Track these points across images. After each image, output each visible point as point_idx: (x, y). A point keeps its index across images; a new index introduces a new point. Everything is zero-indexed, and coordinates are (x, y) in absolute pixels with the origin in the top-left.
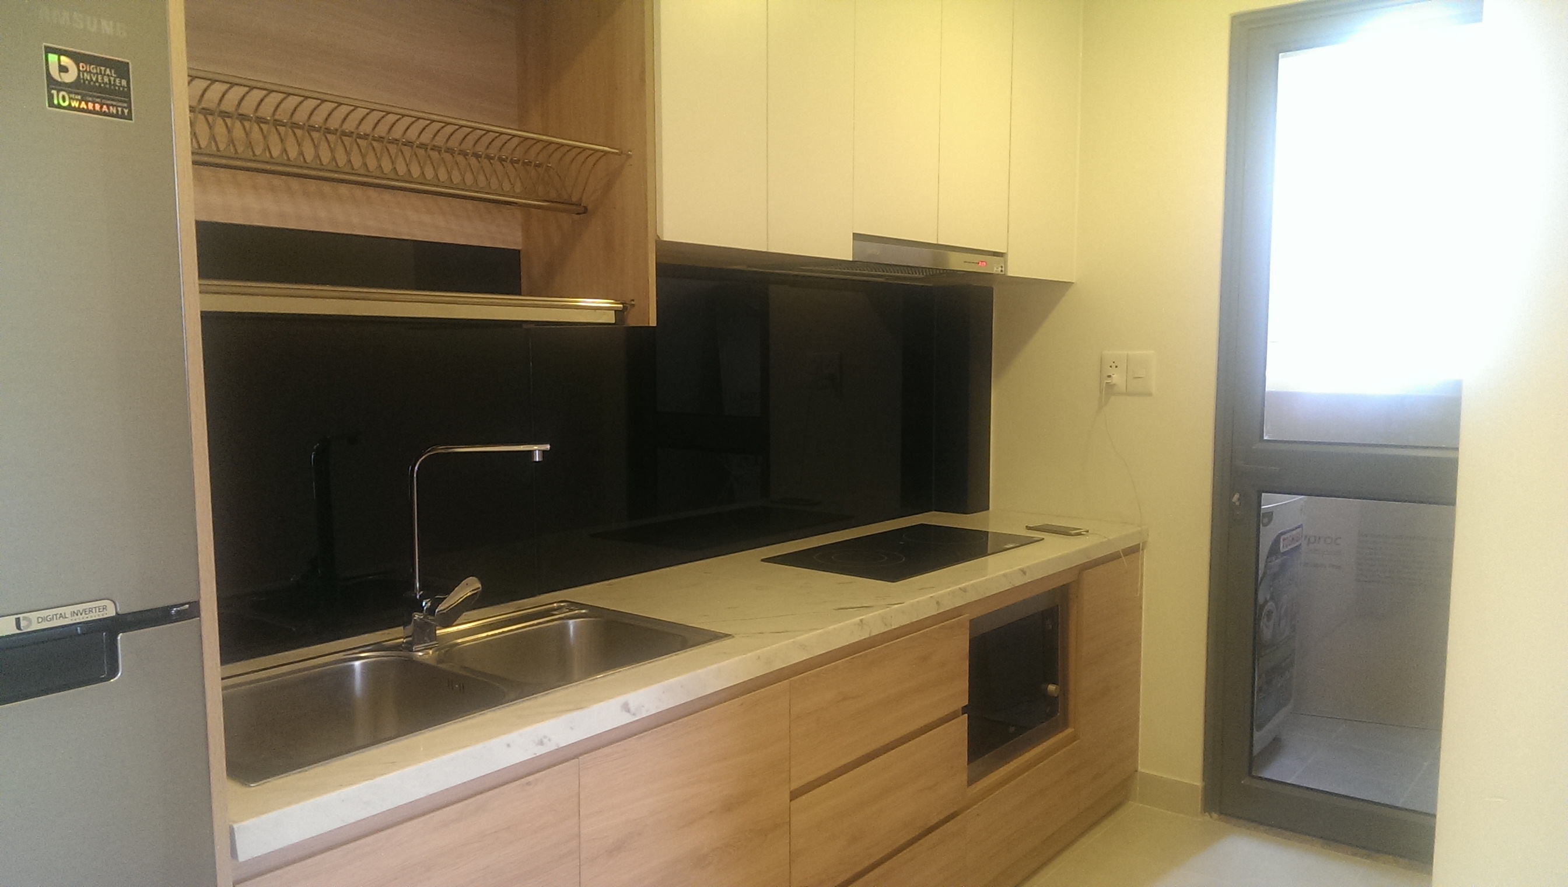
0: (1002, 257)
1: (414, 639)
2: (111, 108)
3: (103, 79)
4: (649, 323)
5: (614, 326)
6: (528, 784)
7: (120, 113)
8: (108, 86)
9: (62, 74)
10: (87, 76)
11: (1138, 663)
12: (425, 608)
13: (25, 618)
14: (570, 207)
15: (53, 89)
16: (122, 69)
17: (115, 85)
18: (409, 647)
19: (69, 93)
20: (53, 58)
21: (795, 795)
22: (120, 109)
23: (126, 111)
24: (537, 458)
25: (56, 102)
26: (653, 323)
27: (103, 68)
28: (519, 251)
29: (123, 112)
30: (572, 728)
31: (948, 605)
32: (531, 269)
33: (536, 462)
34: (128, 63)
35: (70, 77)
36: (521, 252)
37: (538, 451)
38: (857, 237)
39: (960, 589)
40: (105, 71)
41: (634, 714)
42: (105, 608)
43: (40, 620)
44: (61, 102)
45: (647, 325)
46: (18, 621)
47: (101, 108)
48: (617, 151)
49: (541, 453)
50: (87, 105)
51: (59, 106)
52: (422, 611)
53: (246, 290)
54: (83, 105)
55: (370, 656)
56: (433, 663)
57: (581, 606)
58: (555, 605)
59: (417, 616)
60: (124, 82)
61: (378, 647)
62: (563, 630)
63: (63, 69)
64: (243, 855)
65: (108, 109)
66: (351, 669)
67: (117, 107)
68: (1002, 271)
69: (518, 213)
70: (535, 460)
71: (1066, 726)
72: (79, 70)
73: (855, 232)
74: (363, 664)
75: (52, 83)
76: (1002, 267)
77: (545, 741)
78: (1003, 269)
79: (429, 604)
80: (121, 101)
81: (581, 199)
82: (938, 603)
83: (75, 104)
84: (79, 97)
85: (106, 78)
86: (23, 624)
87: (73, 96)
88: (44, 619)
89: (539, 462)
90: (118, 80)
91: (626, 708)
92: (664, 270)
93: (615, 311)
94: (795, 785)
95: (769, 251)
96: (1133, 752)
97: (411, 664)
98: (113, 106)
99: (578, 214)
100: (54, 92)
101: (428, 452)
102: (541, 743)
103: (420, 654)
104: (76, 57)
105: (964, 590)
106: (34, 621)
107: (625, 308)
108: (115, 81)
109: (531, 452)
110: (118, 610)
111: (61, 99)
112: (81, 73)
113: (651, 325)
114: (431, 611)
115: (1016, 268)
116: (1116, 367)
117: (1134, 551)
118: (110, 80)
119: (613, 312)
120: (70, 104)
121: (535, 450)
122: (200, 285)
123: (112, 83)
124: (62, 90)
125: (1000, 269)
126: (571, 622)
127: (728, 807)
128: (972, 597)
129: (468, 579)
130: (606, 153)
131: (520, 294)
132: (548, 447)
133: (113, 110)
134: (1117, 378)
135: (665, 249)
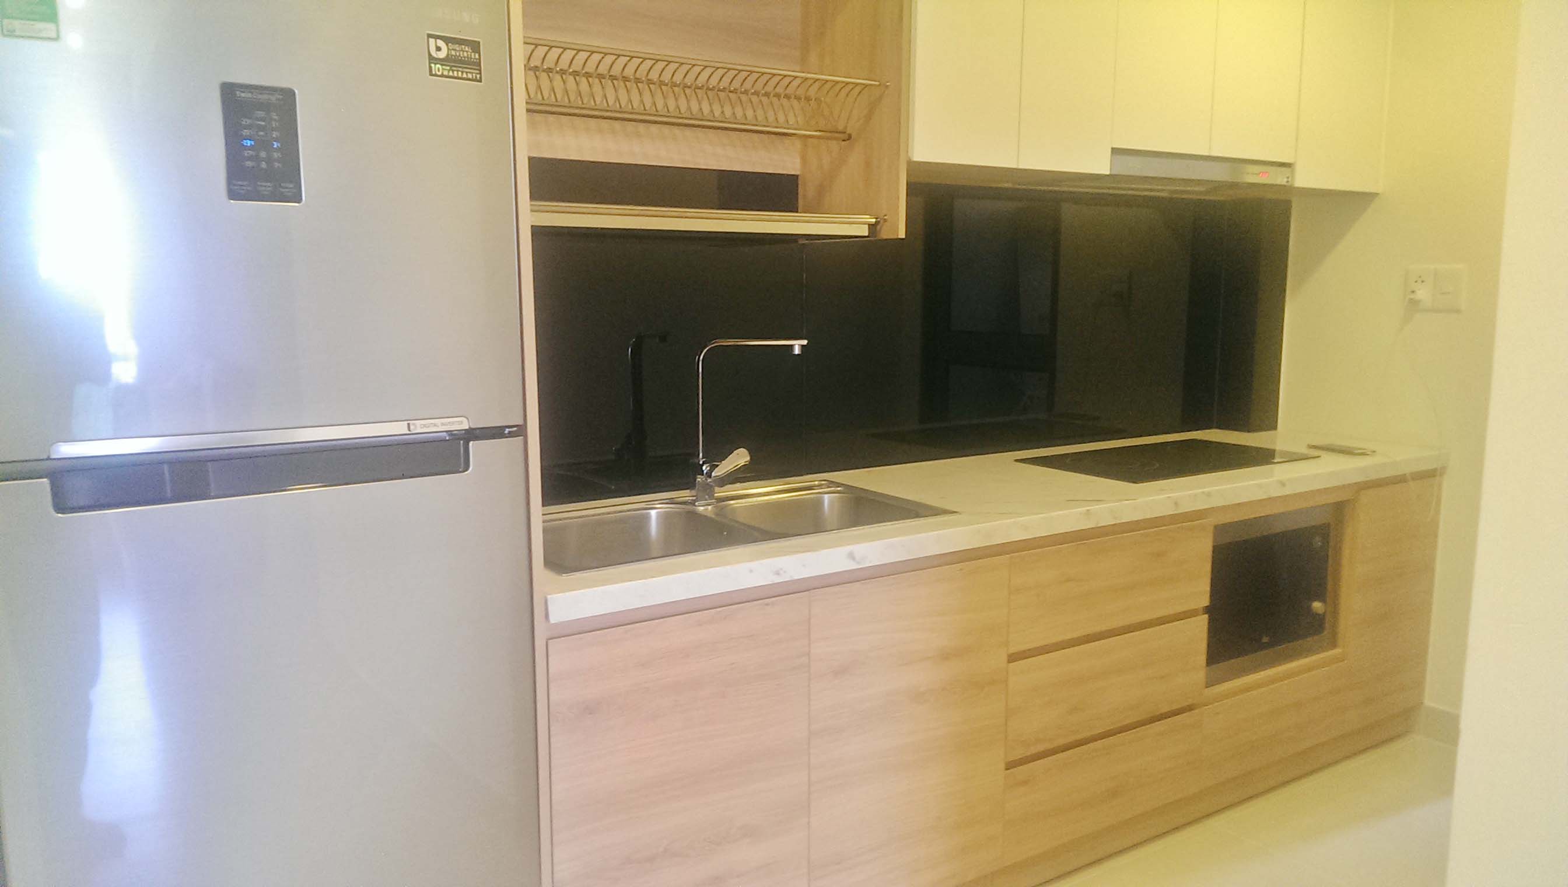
0: (1290, 167)
1: (697, 498)
2: (469, 74)
3: (463, 55)
4: (898, 236)
5: (868, 239)
6: (767, 605)
7: (474, 77)
8: (466, 59)
9: (438, 52)
10: (453, 53)
11: (1429, 592)
12: (705, 472)
13: (414, 424)
14: (837, 135)
15: (432, 63)
16: (475, 46)
17: (471, 58)
18: (693, 503)
19: (442, 65)
20: (432, 41)
21: (1013, 658)
22: (474, 75)
23: (478, 76)
24: (797, 351)
25: (434, 73)
26: (902, 235)
27: (463, 47)
28: (797, 176)
29: (476, 77)
30: (804, 566)
31: (1187, 507)
32: (806, 191)
33: (795, 355)
34: (479, 43)
35: (442, 55)
36: (799, 177)
37: (797, 346)
38: (1115, 151)
39: (1203, 492)
40: (465, 48)
41: (858, 563)
42: (462, 422)
43: (422, 426)
44: (438, 73)
45: (896, 237)
46: (409, 424)
47: (462, 75)
48: (877, 83)
49: (800, 347)
50: (453, 73)
51: (436, 75)
52: (703, 475)
53: (568, 209)
54: (451, 74)
55: (662, 508)
56: (709, 515)
57: (839, 485)
58: (816, 483)
59: (700, 478)
60: (477, 56)
61: (671, 501)
62: (818, 504)
63: (439, 49)
64: (553, 619)
65: (467, 75)
66: (647, 518)
67: (472, 73)
68: (1288, 182)
69: (798, 144)
70: (794, 353)
71: (1334, 645)
72: (448, 49)
73: (1114, 146)
74: (657, 513)
75: (432, 59)
76: (1288, 178)
77: (781, 572)
78: (1290, 180)
79: (708, 468)
80: (475, 69)
81: (846, 127)
82: (1176, 504)
83: (446, 73)
84: (448, 68)
85: (466, 52)
86: (412, 427)
87: (444, 67)
88: (425, 426)
89: (798, 355)
90: (473, 54)
91: (851, 556)
92: (913, 189)
93: (869, 225)
94: (1013, 649)
95: (1021, 167)
96: (1419, 684)
97: (693, 516)
98: (470, 73)
99: (844, 141)
100: (433, 65)
101: (712, 344)
102: (778, 573)
103: (702, 508)
104: (447, 40)
105: (1209, 495)
106: (418, 426)
107: (877, 223)
108: (471, 55)
109: (792, 346)
110: (471, 424)
111: (437, 68)
112: (450, 51)
113: (900, 237)
114: (709, 475)
115: (1303, 179)
116: (1423, 282)
117: (1430, 475)
118: (468, 55)
119: (867, 226)
120: (443, 73)
121: (795, 345)
122: (531, 205)
123: (469, 56)
124: (438, 64)
125: (1286, 180)
126: (826, 496)
127: (945, 656)
128: (1217, 502)
129: (740, 449)
130: (866, 86)
131: (797, 212)
132: (805, 342)
133: (470, 76)
134: (1423, 294)
135: (914, 167)
